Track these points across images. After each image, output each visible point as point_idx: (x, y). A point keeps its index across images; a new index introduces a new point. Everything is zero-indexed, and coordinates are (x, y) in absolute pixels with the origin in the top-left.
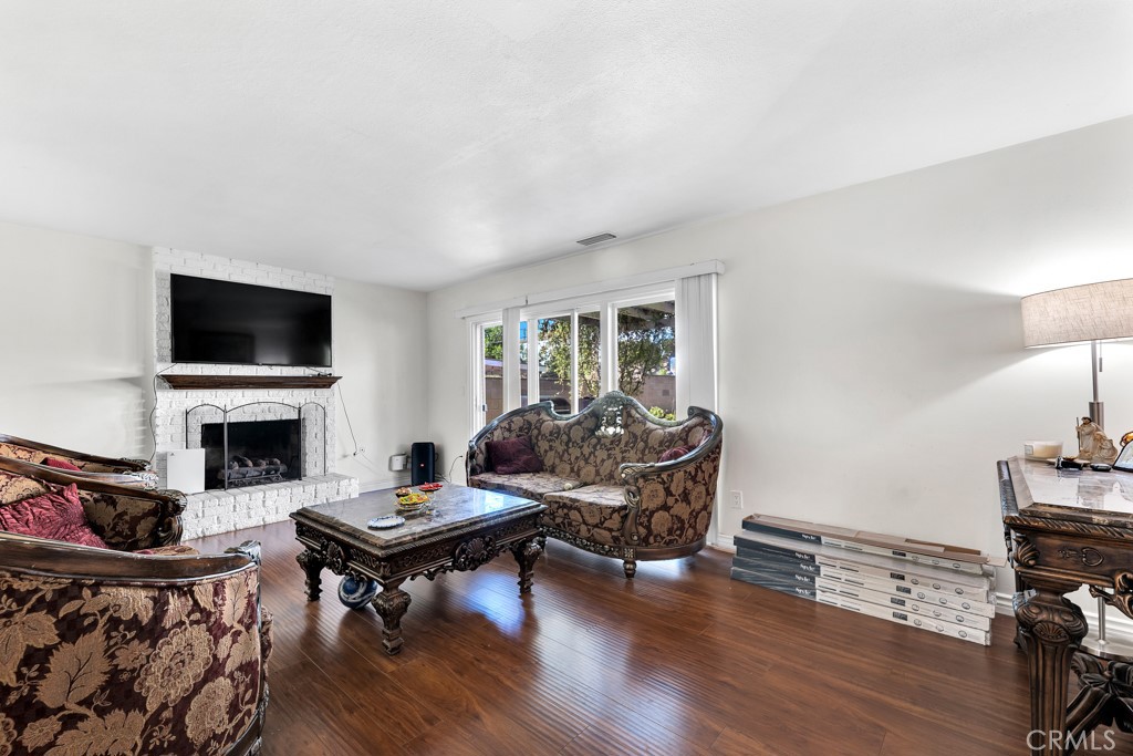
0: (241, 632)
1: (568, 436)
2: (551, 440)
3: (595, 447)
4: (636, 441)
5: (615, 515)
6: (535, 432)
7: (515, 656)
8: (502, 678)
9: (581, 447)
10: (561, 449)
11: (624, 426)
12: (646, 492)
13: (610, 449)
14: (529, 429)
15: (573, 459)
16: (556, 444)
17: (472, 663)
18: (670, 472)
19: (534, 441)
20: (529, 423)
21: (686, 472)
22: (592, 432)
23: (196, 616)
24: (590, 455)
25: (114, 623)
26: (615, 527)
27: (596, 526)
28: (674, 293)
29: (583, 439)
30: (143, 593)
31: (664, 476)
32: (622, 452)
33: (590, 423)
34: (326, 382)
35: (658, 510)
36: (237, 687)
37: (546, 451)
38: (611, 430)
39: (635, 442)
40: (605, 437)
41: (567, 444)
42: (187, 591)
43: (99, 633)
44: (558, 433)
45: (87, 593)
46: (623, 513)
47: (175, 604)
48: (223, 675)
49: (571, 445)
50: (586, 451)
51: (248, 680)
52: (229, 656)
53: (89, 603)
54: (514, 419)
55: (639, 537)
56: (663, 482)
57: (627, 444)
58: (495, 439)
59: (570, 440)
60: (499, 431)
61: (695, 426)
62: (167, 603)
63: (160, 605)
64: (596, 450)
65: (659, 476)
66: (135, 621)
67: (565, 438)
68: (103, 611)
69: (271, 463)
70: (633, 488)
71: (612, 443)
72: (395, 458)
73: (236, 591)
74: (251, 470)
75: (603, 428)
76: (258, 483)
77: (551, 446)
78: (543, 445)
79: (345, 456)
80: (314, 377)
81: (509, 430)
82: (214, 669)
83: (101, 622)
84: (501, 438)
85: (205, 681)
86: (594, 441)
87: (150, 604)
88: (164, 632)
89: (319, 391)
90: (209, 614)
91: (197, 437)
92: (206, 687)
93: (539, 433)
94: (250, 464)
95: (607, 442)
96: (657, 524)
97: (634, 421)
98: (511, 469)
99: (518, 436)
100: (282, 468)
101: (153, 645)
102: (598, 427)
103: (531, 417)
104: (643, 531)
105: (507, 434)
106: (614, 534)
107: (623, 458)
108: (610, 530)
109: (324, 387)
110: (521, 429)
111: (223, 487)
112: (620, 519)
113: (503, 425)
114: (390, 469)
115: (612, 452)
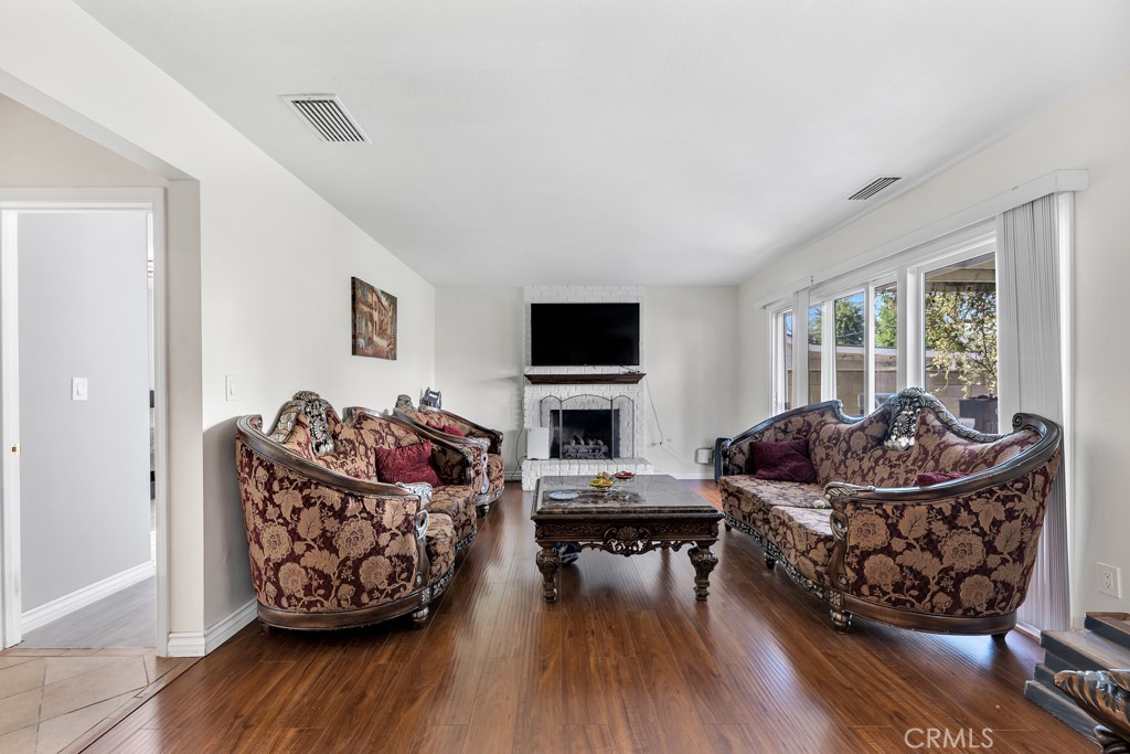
0: (397, 535)
1: (848, 443)
2: (827, 448)
3: (876, 462)
4: (926, 458)
5: (821, 545)
6: (814, 435)
7: (623, 644)
8: (592, 654)
9: (861, 460)
10: (838, 458)
11: (918, 437)
12: (855, 524)
13: (895, 466)
14: (808, 432)
15: (849, 474)
16: (833, 452)
17: (587, 632)
18: (899, 503)
19: (811, 446)
20: (809, 425)
21: (931, 508)
22: (880, 441)
23: (365, 515)
24: (869, 471)
25: (323, 505)
26: (820, 560)
27: (803, 554)
28: (994, 240)
29: (865, 450)
30: (337, 494)
31: (888, 507)
32: (907, 472)
33: (876, 430)
34: (634, 378)
35: (875, 552)
36: (395, 566)
37: (822, 460)
38: (904, 442)
39: (924, 460)
40: (894, 449)
41: (845, 454)
42: (359, 499)
43: (317, 507)
44: (837, 439)
45: (313, 487)
46: (830, 545)
47: (352, 504)
48: (383, 555)
49: (849, 455)
50: (866, 464)
51: (404, 566)
52: (387, 546)
53: (313, 492)
54: (794, 419)
55: (848, 581)
56: (886, 516)
57: (915, 460)
58: (765, 440)
59: (849, 449)
60: (772, 431)
61: (1013, 444)
62: (348, 502)
63: (345, 502)
64: (877, 464)
65: (879, 506)
66: (331, 508)
67: (844, 445)
68: (319, 498)
69: (597, 444)
70: (840, 516)
71: (900, 457)
72: (700, 451)
73: (396, 508)
74: (583, 448)
75: (894, 437)
76: (587, 458)
77: (827, 454)
78: (819, 452)
79: (654, 444)
80: (625, 375)
81: (785, 431)
82: (377, 550)
83: (318, 503)
84: (772, 440)
85: (371, 554)
86: (879, 452)
87: (340, 501)
88: (346, 518)
89: (631, 386)
90: (373, 517)
91: (547, 418)
92: (371, 558)
93: (817, 438)
94: (582, 442)
95: (893, 456)
96: (873, 571)
97: (928, 430)
98: (772, 474)
99: (794, 439)
100: (604, 449)
101: (341, 523)
102: (887, 436)
103: (813, 418)
104: (851, 575)
105: (780, 436)
106: (818, 568)
107: (907, 479)
108: (815, 563)
109: (633, 382)
110: (799, 431)
111: (558, 457)
112: (826, 552)
113: (778, 425)
114: (696, 461)
115: (895, 470)
